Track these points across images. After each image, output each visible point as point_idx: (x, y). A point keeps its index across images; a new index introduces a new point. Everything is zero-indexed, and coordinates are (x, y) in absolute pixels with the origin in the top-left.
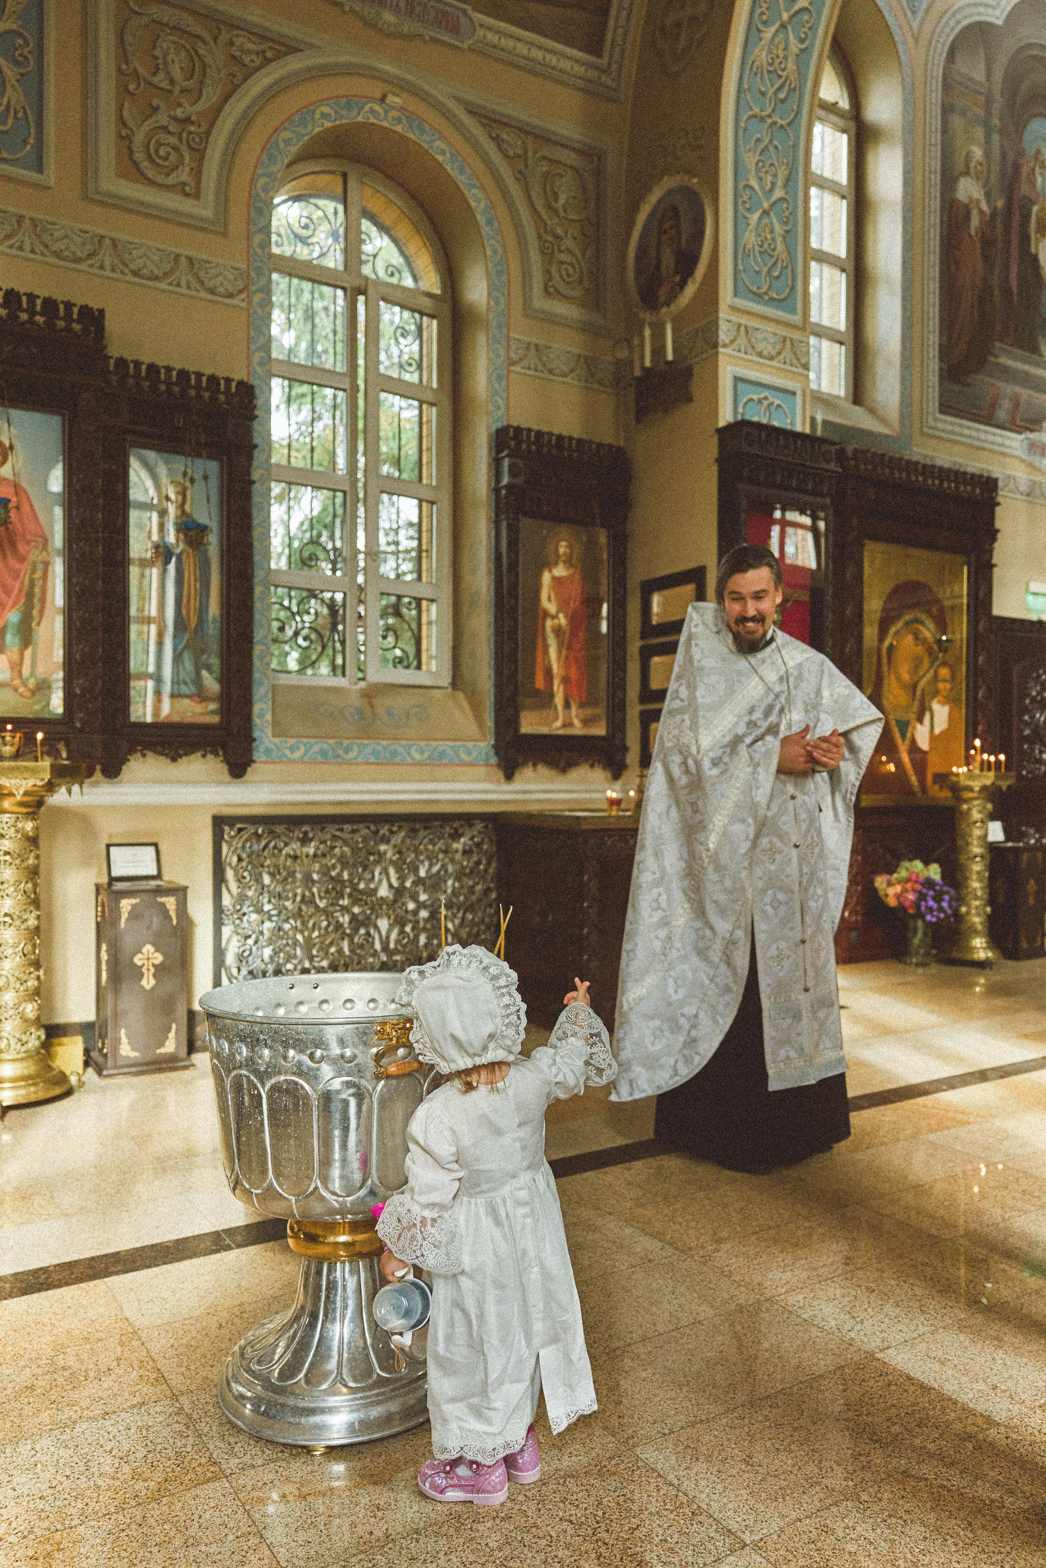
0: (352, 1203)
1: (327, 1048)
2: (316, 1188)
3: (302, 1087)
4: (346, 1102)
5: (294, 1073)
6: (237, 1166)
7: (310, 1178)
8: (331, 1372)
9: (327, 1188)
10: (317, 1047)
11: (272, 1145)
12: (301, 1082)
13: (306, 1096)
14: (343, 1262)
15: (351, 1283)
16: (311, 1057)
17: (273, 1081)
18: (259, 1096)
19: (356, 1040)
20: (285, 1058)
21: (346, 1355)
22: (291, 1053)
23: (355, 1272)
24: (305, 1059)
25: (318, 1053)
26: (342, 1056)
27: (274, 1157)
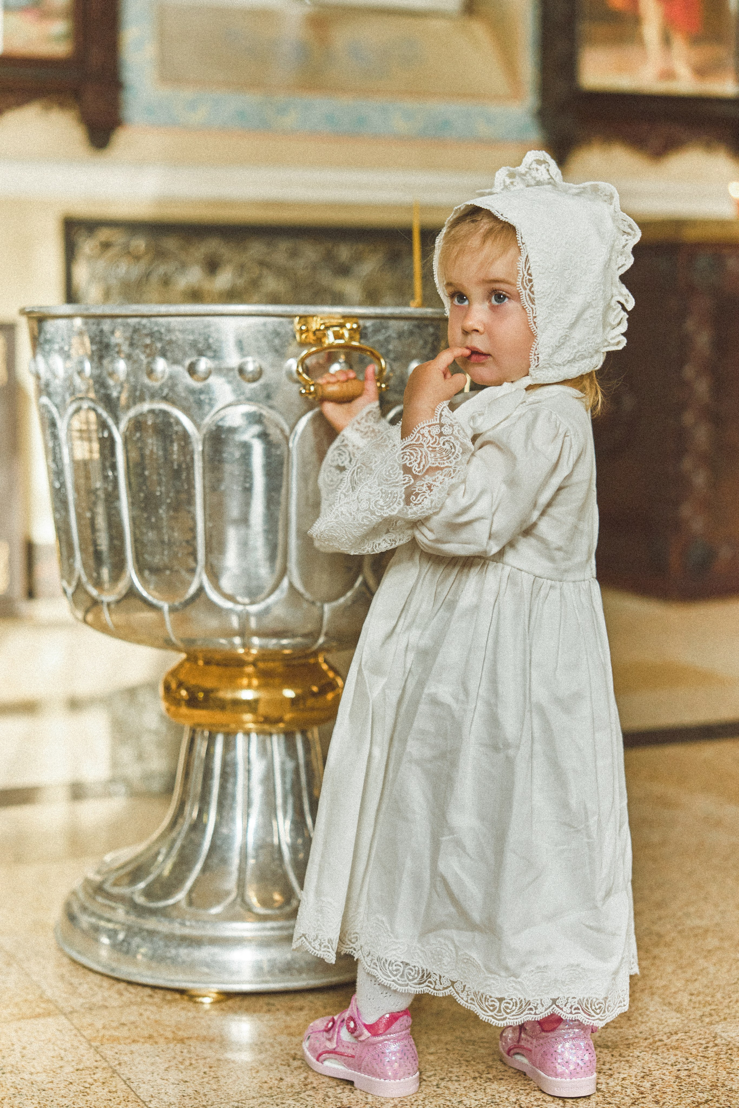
0: (260, 615)
1: (216, 355)
2: (201, 589)
3: (178, 422)
4: (246, 447)
5: (165, 399)
6: (78, 564)
7: (192, 571)
8: (228, 893)
9: (217, 587)
10: (201, 353)
11: (134, 520)
12: (177, 413)
13: (185, 436)
14: (247, 734)
15: (258, 768)
16: (192, 370)
17: (132, 413)
18: (111, 439)
19: (263, 343)
20: (150, 373)
21: (251, 862)
22: (161, 365)
23: (264, 752)
24: (181, 371)
25: (204, 364)
26: (241, 371)
27: (136, 540)
